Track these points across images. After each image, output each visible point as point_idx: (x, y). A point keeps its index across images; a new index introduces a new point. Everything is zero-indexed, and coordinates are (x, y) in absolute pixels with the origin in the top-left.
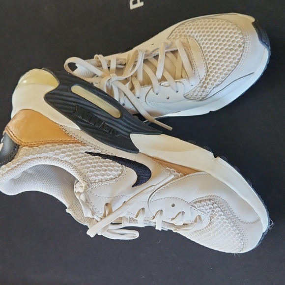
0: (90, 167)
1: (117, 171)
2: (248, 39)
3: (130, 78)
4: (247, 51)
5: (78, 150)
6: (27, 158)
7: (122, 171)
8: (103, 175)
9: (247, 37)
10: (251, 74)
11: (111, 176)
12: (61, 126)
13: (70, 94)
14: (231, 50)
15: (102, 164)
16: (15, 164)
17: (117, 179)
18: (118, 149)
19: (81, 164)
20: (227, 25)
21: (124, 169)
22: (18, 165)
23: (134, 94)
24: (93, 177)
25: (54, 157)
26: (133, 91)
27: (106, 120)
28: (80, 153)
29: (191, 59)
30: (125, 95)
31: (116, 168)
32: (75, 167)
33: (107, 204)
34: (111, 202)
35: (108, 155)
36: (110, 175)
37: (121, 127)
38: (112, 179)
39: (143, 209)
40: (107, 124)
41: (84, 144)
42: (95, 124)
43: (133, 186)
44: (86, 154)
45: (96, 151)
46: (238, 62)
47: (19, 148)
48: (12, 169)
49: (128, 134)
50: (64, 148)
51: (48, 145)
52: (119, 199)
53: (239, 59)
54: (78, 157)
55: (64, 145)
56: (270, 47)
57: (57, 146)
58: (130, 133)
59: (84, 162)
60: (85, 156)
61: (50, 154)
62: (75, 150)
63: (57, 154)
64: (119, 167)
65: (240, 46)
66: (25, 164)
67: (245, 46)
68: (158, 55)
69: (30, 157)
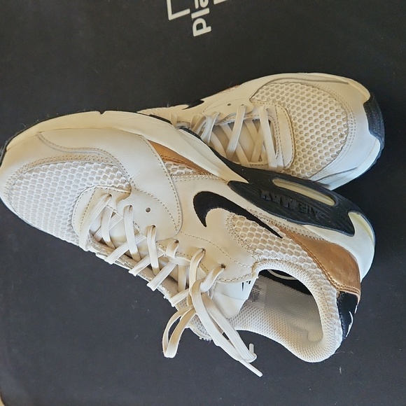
2: (354, 128)
4: (350, 144)
9: (354, 125)
10: (353, 169)
14: (330, 137)
20: (330, 103)
29: (276, 137)
46: (336, 156)
53: (338, 153)
56: (383, 139)
65: (342, 136)
67: (348, 137)
68: (233, 123)
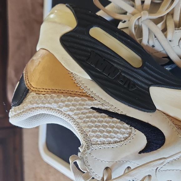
0: (93, 126)
1: (124, 133)
3: (165, 17)
5: (83, 105)
6: (31, 106)
7: (130, 134)
8: (107, 137)
11: (116, 139)
12: (72, 73)
13: (87, 38)
15: (107, 124)
16: (20, 110)
17: (122, 143)
18: (130, 106)
19: (84, 122)
21: (133, 132)
22: (23, 112)
23: (166, 36)
24: (94, 138)
25: (57, 109)
26: (165, 33)
27: (123, 69)
28: (85, 108)
30: (155, 37)
31: (123, 130)
32: (77, 124)
33: (107, 168)
34: (112, 166)
35: (116, 113)
36: (115, 137)
37: (140, 78)
38: (116, 142)
39: (149, 176)
40: (123, 74)
41: (91, 98)
42: (109, 75)
43: (140, 153)
44: (92, 110)
45: (103, 108)
47: (28, 92)
48: (18, 114)
49: (147, 87)
50: (69, 101)
51: (53, 95)
52: (122, 164)
54: (82, 113)
55: (69, 97)
57: (63, 98)
58: (150, 86)
59: (88, 119)
60: (90, 112)
61: (54, 106)
62: (80, 104)
63: (61, 106)
64: (127, 129)
66: (29, 112)
69: (35, 105)
